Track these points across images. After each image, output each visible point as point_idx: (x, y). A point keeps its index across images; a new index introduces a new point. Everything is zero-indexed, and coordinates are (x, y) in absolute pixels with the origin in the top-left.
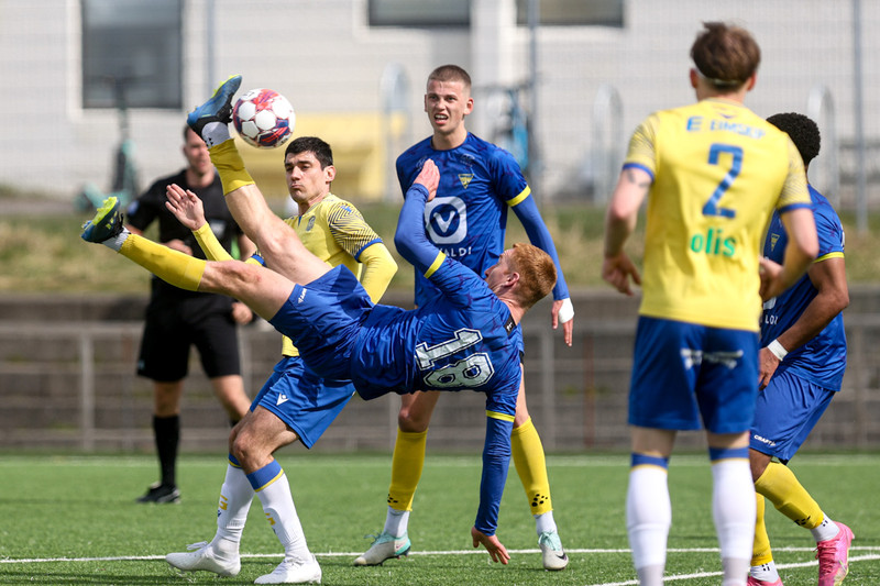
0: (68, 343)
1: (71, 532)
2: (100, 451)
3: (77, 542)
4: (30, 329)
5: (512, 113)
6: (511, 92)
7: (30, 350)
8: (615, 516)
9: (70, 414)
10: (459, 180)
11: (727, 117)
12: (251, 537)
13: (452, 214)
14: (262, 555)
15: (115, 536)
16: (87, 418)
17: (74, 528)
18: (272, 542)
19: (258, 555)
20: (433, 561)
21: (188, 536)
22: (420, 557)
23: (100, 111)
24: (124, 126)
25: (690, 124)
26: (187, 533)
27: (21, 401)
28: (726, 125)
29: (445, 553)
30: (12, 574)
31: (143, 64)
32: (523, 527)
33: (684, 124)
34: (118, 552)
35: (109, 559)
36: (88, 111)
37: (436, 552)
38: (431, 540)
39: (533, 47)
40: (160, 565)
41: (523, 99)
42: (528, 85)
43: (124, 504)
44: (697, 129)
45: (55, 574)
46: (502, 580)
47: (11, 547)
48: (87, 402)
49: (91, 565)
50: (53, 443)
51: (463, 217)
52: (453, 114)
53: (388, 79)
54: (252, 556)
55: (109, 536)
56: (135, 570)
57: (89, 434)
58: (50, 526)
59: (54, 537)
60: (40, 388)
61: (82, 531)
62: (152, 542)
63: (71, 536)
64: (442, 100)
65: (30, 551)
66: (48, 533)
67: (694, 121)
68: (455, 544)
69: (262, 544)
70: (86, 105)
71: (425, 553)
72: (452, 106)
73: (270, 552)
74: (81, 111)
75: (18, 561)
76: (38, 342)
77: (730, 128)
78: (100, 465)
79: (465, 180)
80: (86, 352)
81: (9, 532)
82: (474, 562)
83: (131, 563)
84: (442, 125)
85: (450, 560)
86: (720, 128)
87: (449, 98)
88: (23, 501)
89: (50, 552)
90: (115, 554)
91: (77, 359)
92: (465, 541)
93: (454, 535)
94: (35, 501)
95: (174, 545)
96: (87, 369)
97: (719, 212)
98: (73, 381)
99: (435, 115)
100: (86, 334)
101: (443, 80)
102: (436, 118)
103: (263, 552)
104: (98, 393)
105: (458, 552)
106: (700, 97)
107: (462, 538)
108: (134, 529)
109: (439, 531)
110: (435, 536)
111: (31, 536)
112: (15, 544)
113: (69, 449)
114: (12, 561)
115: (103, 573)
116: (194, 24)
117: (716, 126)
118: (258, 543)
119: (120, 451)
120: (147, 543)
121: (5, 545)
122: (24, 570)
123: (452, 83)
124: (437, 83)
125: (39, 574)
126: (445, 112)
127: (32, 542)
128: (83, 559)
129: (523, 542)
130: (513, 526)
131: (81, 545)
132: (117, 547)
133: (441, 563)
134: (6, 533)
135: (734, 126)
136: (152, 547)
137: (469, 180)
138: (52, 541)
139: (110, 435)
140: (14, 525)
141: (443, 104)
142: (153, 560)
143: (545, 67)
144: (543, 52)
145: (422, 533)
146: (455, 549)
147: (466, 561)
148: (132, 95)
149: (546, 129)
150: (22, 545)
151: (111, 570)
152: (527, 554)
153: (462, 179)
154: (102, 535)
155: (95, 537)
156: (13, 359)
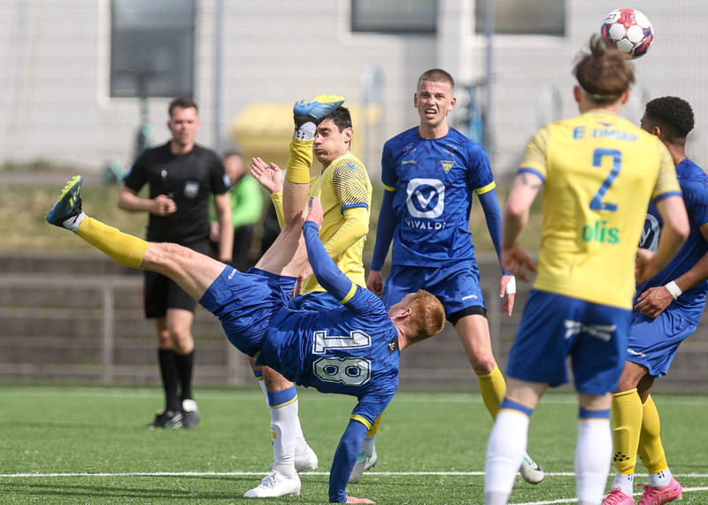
0: (93, 293)
1: (92, 451)
2: (118, 383)
3: (97, 460)
4: (61, 281)
5: (470, 106)
6: (469, 89)
7: (62, 298)
8: (549, 445)
9: (93, 353)
10: (441, 166)
11: (606, 125)
12: (243, 458)
13: (433, 193)
14: (252, 473)
15: (128, 455)
16: (107, 356)
17: (95, 449)
18: (260, 462)
19: (249, 473)
20: (395, 480)
21: (190, 456)
22: (384, 477)
23: (125, 99)
24: (144, 112)
25: (576, 133)
26: (189, 454)
27: (53, 341)
28: (606, 132)
29: (405, 474)
30: (41, 486)
31: (162, 61)
32: (471, 453)
33: (570, 134)
34: (131, 469)
35: (123, 474)
36: (114, 99)
37: (397, 473)
38: (394, 463)
39: (489, 51)
40: (166, 480)
41: (479, 95)
42: (484, 83)
43: (136, 429)
44: (582, 137)
45: (78, 487)
46: (452, 497)
47: (41, 463)
48: (108, 342)
49: (108, 478)
50: (80, 377)
51: (442, 197)
52: (441, 110)
53: (367, 76)
54: (243, 473)
55: (124, 455)
56: (144, 484)
57: (108, 370)
58: (74, 446)
59: (78, 456)
60: (69, 330)
61: (101, 451)
62: (160, 461)
63: (92, 455)
64: (433, 97)
65: (57, 467)
66: (72, 452)
67: (579, 130)
68: (414, 467)
69: (252, 464)
70: (113, 94)
71: (388, 473)
72: (441, 102)
73: (258, 471)
74: (108, 99)
75: (47, 475)
76: (68, 291)
77: (609, 135)
78: (117, 396)
79: (447, 166)
80: (108, 301)
81: (40, 451)
82: (429, 482)
83: (142, 478)
84: (431, 118)
85: (409, 480)
86: (601, 134)
87: (439, 96)
88: (51, 425)
89: (74, 467)
90: (128, 471)
91: (100, 306)
92: (422, 464)
93: (412, 459)
94: (61, 426)
95: (178, 463)
96: (108, 315)
97: (604, 206)
98: (96, 325)
99: (426, 110)
100: (108, 285)
101: (434, 81)
102: (426, 113)
103: (252, 470)
104: (116, 335)
105: (416, 473)
106: (583, 110)
107: (419, 461)
108: (145, 451)
109: (400, 455)
110: (397, 460)
111: (58, 454)
112: (45, 461)
113: (92, 381)
114: (42, 475)
115: (118, 486)
116: (205, 28)
117: (597, 134)
118: (248, 463)
119: (135, 385)
120: (155, 461)
121: (36, 461)
122: (52, 483)
123: (441, 84)
124: (428, 83)
125: (65, 487)
126: (435, 107)
127: (59, 459)
128: (101, 474)
129: (470, 466)
130: (462, 453)
131: (100, 463)
132: (130, 465)
133: (401, 482)
134: (37, 452)
135: (613, 132)
136: (159, 465)
137: (450, 166)
138: (75, 459)
139: (126, 371)
140: (44, 444)
141: (433, 101)
142: (160, 476)
143: (498, 68)
144: (497, 56)
145: (386, 458)
146: (414, 471)
147: (423, 481)
148: (152, 86)
149: (498, 120)
150: (50, 462)
151: (124, 483)
152: (473, 476)
153: (444, 165)
154: (118, 455)
155: (112, 456)
156: (46, 305)
